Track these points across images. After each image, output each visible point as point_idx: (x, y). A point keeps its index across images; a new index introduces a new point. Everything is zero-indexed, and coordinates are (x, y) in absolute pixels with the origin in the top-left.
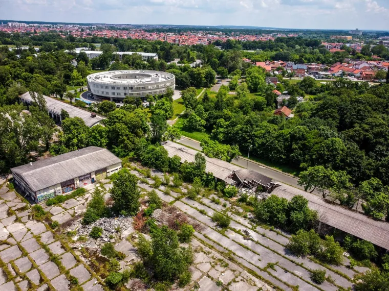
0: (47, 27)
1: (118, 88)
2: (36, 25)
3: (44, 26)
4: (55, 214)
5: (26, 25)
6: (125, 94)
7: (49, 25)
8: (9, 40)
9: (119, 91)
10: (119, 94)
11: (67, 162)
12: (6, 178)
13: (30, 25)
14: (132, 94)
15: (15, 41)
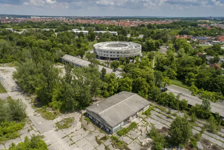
0: (50, 18)
1: (114, 53)
2: (44, 18)
3: (48, 18)
4: (128, 143)
5: (39, 18)
6: (118, 56)
7: (51, 18)
8: (36, 25)
9: (114, 54)
10: (114, 56)
11: (120, 104)
12: (81, 113)
13: (42, 17)
14: (122, 56)
15: (39, 26)
